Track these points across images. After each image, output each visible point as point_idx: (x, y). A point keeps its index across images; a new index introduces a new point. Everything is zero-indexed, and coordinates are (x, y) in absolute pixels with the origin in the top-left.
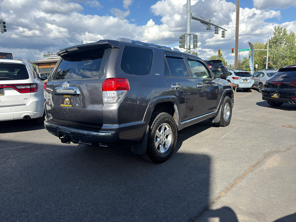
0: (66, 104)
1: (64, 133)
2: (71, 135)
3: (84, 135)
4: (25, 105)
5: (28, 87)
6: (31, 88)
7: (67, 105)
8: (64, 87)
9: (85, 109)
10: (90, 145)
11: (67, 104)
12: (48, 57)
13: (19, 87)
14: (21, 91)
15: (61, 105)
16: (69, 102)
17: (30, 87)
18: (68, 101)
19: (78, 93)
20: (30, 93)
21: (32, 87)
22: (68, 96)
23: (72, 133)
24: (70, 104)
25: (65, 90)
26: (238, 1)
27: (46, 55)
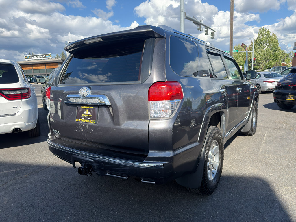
0: (84, 119)
1: (83, 161)
2: (95, 165)
3: (118, 166)
4: (15, 114)
5: (18, 92)
6: (21, 94)
7: (86, 121)
8: (83, 95)
9: (117, 127)
10: (125, 179)
11: (86, 118)
12: (30, 58)
13: (7, 93)
14: (9, 97)
15: (77, 120)
16: (90, 116)
17: (21, 92)
18: (88, 114)
19: (108, 103)
20: (20, 100)
21: (23, 92)
22: (89, 107)
23: (96, 162)
24: (91, 119)
25: (84, 99)
26: (232, 1)
27: (27, 56)
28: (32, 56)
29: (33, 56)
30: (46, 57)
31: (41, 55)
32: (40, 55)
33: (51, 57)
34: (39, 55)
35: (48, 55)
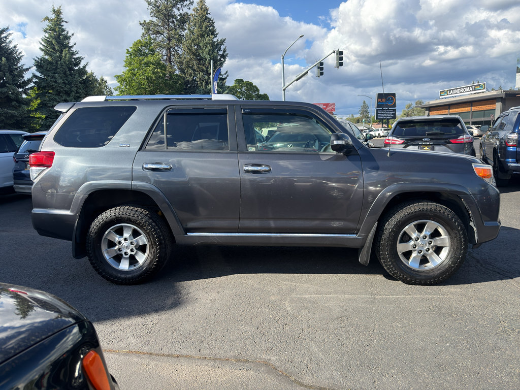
12: (448, 95)
27: (443, 91)
28: (452, 90)
29: (454, 89)
30: (475, 90)
31: (468, 87)
32: (466, 87)
33: (484, 89)
34: (463, 88)
35: (478, 87)
